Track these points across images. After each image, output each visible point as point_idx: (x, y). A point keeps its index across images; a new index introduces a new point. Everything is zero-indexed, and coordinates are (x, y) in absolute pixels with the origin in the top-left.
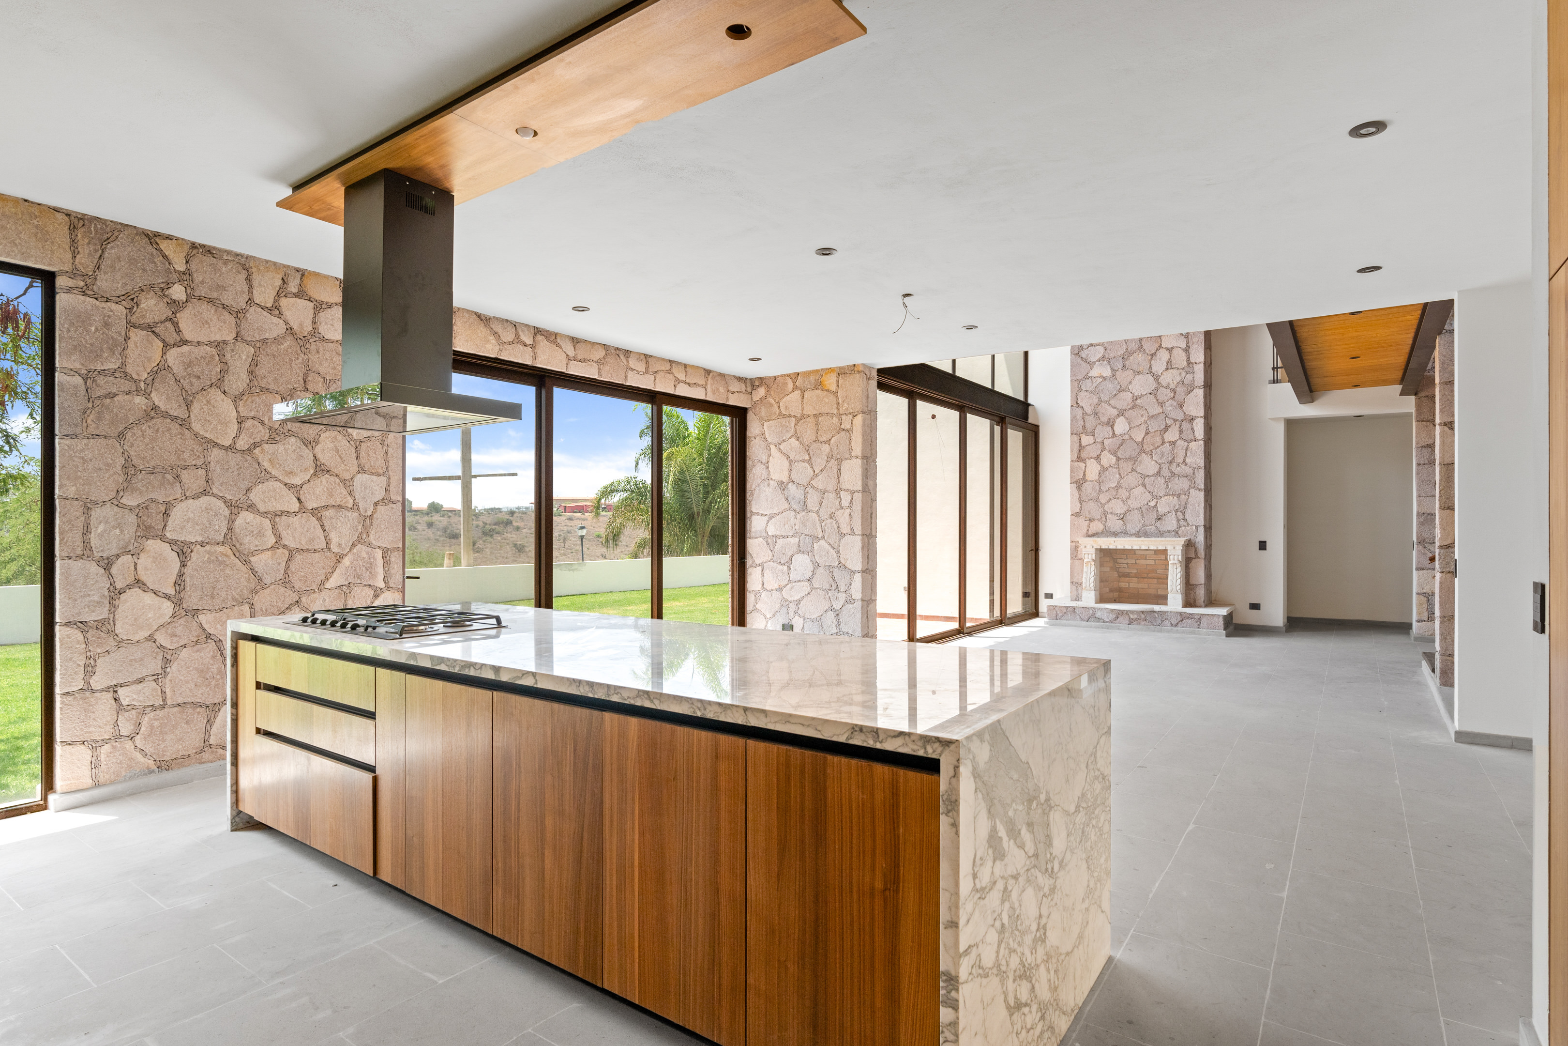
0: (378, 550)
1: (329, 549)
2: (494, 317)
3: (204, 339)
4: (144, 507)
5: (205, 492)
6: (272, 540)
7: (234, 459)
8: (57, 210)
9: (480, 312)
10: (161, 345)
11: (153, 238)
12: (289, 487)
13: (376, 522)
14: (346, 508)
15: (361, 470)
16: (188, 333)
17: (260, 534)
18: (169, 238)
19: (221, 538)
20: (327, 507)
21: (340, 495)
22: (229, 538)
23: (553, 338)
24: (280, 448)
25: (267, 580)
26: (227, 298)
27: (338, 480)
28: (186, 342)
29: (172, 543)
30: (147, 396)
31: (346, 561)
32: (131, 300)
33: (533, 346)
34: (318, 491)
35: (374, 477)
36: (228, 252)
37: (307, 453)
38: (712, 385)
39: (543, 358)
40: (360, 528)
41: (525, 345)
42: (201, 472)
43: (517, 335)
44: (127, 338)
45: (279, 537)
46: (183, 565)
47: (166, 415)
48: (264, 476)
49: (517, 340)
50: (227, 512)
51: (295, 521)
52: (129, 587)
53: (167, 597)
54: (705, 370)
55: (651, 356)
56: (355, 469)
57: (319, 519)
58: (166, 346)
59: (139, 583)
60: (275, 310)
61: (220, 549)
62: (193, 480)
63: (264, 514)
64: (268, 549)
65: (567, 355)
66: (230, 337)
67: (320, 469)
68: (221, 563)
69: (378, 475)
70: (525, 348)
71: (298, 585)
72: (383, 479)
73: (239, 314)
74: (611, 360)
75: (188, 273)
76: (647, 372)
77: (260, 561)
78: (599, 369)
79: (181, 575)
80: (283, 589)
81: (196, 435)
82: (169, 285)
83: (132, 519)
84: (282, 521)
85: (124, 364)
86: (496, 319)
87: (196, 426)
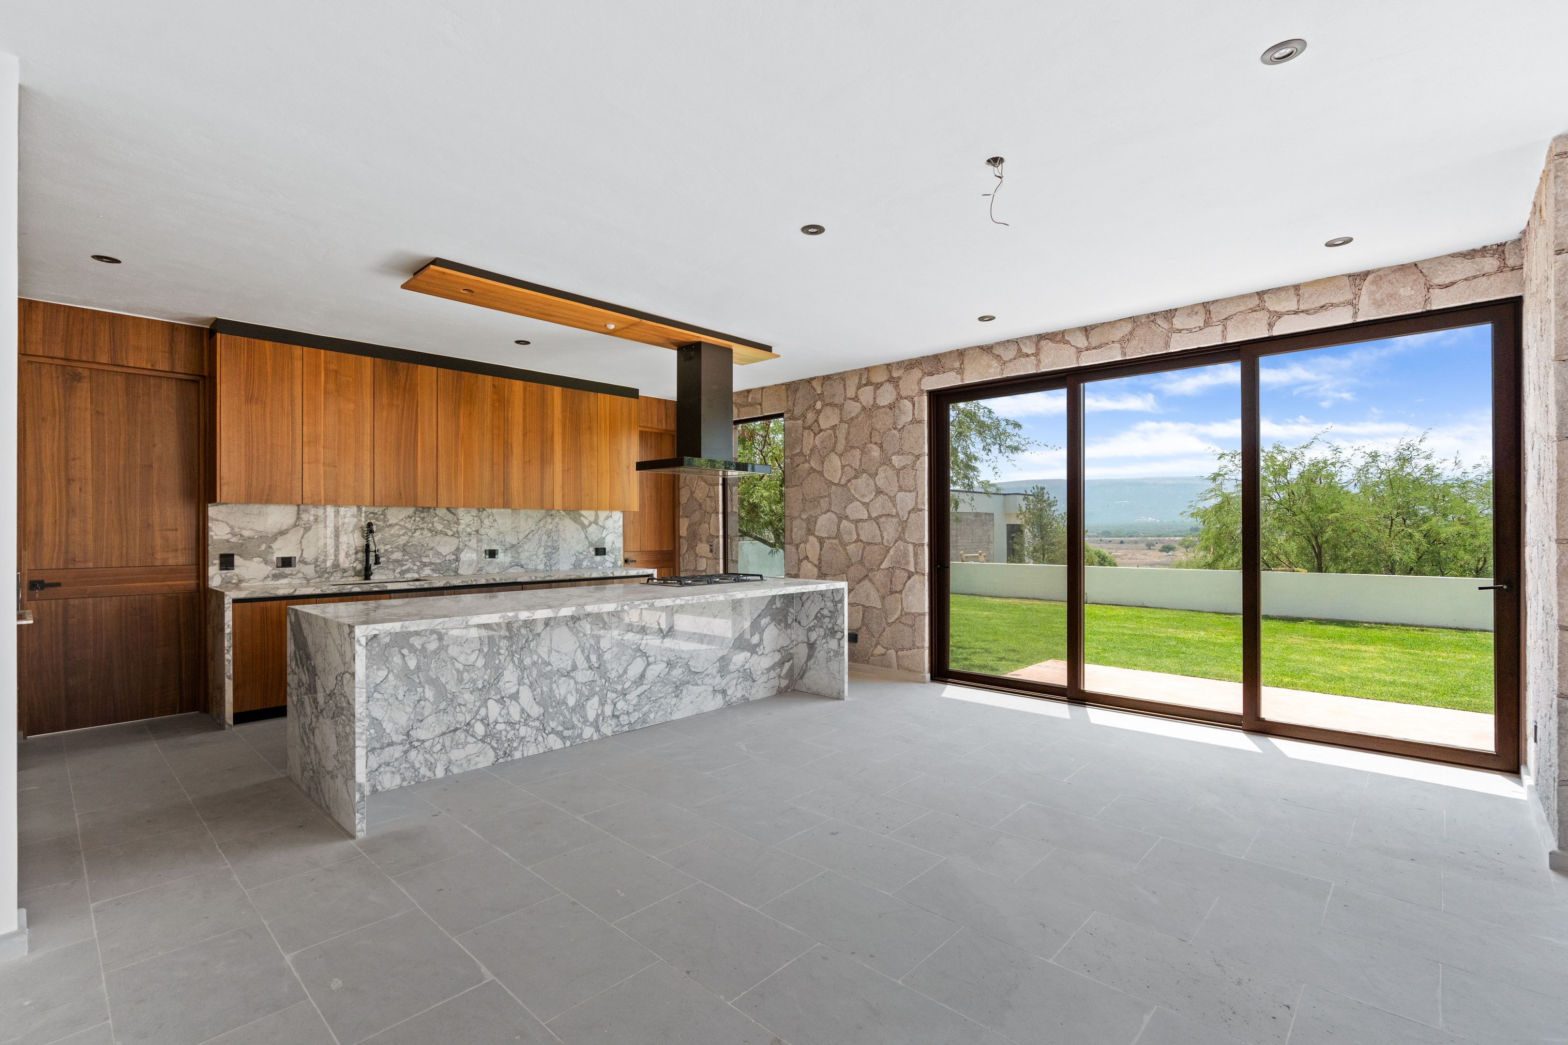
0: (910, 545)
1: (883, 543)
2: (996, 343)
3: (828, 427)
4: (808, 519)
5: (828, 511)
6: (855, 537)
7: (840, 489)
8: (782, 384)
9: (982, 344)
10: (813, 434)
11: (810, 381)
12: (863, 504)
13: (909, 525)
14: (892, 516)
15: (901, 489)
16: (823, 427)
17: (850, 534)
18: (814, 378)
19: (834, 535)
20: (881, 516)
21: (890, 509)
22: (838, 536)
23: (1060, 336)
24: (859, 480)
25: (853, 561)
26: (836, 401)
27: (887, 497)
28: (821, 431)
29: (817, 537)
30: (809, 462)
31: (892, 552)
32: (804, 416)
33: (1036, 355)
34: (877, 505)
35: (908, 494)
36: (836, 374)
37: (871, 482)
38: (1372, 293)
39: (1047, 362)
40: (900, 529)
41: (1028, 356)
42: (827, 499)
43: (1019, 350)
44: (803, 435)
45: (858, 535)
46: (821, 550)
47: (815, 471)
48: (852, 499)
49: (1021, 354)
50: (837, 521)
51: (866, 524)
52: (804, 559)
53: (815, 565)
54: (1349, 276)
55: (1213, 302)
56: (896, 489)
57: (878, 523)
58: (815, 435)
59: (807, 558)
60: (856, 399)
61: (834, 541)
62: (824, 503)
63: (852, 521)
64: (854, 542)
65: (1077, 348)
66: (837, 422)
67: (879, 492)
68: (835, 549)
69: (910, 491)
70: (1028, 359)
71: (867, 565)
72: (914, 494)
73: (841, 407)
74: (1140, 332)
75: (822, 394)
76: (1207, 324)
77: (851, 548)
78: (1122, 348)
79: (820, 554)
80: (860, 567)
81: (826, 479)
82: (815, 402)
83: (804, 525)
84: (860, 524)
85: (802, 449)
86: (998, 343)
87: (825, 474)
